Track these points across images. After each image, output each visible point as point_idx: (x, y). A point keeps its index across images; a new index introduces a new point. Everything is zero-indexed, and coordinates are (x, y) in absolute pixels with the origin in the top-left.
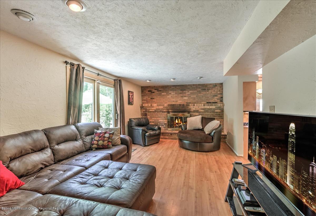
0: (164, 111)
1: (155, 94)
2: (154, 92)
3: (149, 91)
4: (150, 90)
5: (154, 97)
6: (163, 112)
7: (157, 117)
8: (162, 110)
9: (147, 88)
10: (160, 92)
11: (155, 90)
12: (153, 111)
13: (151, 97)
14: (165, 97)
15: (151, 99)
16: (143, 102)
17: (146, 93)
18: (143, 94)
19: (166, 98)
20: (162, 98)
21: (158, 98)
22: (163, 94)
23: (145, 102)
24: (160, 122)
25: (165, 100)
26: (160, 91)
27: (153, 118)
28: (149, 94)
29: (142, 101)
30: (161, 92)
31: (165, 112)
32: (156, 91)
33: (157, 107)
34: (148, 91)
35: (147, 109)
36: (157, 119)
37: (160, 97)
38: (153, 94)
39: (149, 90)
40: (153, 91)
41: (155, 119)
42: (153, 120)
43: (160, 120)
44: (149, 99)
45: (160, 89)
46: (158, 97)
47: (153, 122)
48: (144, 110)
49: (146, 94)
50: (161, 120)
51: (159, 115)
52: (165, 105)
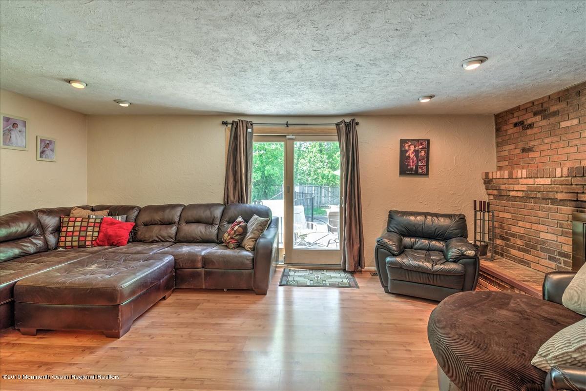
0: (560, 196)
1: (535, 130)
2: (531, 126)
3: (516, 125)
4: (521, 120)
5: (532, 143)
6: (554, 201)
7: (533, 219)
8: (551, 195)
9: (510, 116)
10: (553, 120)
11: (535, 114)
12: (520, 194)
13: (521, 145)
14: (577, 135)
15: (524, 150)
16: (501, 164)
17: (510, 132)
18: (500, 140)
19: (577, 142)
20: (562, 144)
21: (545, 147)
22: (564, 124)
23: (506, 163)
24: (544, 242)
25: (573, 150)
26: (555, 114)
27: (521, 224)
28: (516, 135)
29: (498, 161)
30: (558, 118)
31: (563, 202)
32: (538, 118)
33: (531, 181)
34: (512, 126)
35: (503, 187)
36: (535, 227)
37: (556, 139)
38: (529, 132)
39: (515, 120)
40: (529, 122)
41: (528, 225)
42: (522, 231)
43: (542, 235)
44: (518, 151)
45: (553, 109)
46: (546, 141)
47: (521, 237)
48: (495, 192)
49: (507, 138)
50: (549, 236)
51: (540, 214)
52: (558, 173)
